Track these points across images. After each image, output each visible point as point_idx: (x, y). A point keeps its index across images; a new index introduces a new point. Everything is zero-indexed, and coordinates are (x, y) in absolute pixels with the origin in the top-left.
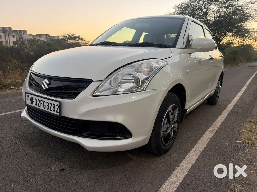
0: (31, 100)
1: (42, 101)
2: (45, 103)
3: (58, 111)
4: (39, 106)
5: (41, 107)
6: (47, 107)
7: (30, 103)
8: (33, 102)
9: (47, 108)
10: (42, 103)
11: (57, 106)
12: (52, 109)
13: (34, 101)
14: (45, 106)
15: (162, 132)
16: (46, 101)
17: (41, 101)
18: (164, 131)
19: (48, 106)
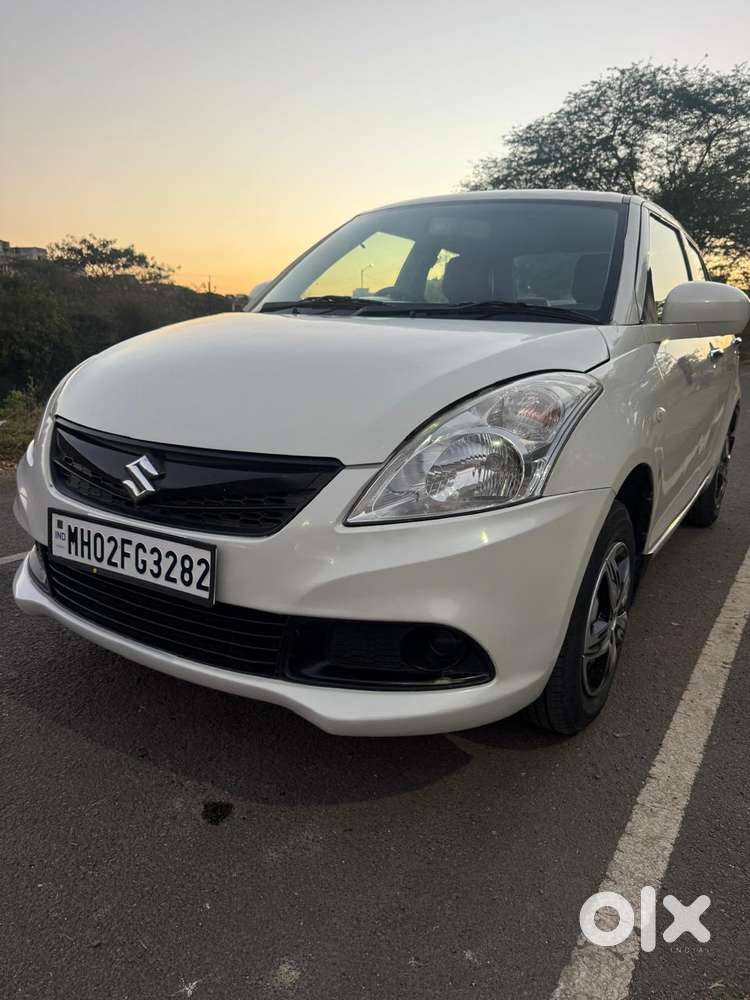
0: (73, 537)
1: (129, 542)
2: (145, 551)
3: (206, 583)
4: (115, 565)
5: (123, 567)
6: (151, 566)
7: (70, 552)
8: (86, 548)
9: (152, 571)
10: (126, 551)
11: (203, 566)
12: (176, 573)
13: (88, 544)
14: (144, 562)
15: (586, 651)
16: (150, 542)
17: (125, 541)
18: (591, 648)
19: (157, 563)
